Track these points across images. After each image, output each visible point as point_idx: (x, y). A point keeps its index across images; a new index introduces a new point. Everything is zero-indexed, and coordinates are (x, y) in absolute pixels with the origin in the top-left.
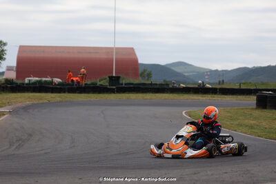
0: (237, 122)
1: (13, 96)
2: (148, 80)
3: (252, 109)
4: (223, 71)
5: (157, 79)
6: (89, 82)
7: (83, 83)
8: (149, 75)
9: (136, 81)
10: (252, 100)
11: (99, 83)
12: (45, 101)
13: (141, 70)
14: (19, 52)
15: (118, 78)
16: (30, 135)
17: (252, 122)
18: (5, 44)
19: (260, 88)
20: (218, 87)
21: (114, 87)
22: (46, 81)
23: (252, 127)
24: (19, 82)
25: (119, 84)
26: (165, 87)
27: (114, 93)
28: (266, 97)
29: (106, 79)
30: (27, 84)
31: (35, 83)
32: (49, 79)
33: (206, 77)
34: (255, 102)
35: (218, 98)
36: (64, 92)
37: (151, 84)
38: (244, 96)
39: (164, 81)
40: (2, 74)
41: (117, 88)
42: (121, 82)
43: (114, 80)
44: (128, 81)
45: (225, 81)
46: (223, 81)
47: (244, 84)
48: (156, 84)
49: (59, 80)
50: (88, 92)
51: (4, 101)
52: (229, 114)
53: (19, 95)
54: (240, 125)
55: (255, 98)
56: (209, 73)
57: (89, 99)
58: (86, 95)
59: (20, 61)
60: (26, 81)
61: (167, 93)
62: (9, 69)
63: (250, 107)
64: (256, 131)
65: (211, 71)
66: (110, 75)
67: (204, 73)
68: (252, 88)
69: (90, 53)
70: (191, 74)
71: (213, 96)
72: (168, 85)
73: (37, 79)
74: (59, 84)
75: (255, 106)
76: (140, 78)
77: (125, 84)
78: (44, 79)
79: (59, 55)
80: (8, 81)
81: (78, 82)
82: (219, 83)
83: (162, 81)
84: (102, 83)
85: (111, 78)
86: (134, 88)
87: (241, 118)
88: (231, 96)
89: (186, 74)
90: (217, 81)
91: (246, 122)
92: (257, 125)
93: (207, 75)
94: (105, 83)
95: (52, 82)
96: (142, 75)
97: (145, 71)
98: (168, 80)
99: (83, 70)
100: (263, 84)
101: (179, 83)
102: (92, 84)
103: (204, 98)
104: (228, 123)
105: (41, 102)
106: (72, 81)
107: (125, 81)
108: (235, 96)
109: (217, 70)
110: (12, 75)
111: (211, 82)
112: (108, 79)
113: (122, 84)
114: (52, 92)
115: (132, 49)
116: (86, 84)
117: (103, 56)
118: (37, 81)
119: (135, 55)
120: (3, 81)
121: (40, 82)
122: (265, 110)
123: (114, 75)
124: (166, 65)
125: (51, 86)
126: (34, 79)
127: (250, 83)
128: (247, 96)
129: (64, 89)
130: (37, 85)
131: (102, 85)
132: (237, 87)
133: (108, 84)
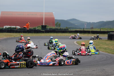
2: (59, 27)
3: (106, 40)
4: (93, 23)
5: (63, 27)
6: (32, 28)
8: (59, 25)
9: (54, 28)
11: (37, 28)
12: (13, 37)
13: (56, 23)
14: (1, 14)
15: (45, 26)
17: (106, 46)
19: (109, 30)
20: (91, 30)
21: (44, 30)
23: (106, 49)
24: (1, 28)
25: (46, 29)
26: (67, 30)
27: (44, 33)
28: (112, 35)
29: (40, 26)
30: (5, 29)
32: (14, 27)
33: (85, 26)
34: (107, 37)
36: (21, 33)
37: (60, 29)
38: (102, 35)
39: (66, 27)
41: (45, 31)
42: (47, 28)
43: (44, 27)
44: (50, 28)
46: (93, 28)
47: (102, 29)
48: (63, 29)
50: (32, 33)
53: (1, 34)
54: (100, 48)
55: (107, 35)
57: (32, 36)
60: (4, 27)
61: (68, 33)
64: (107, 50)
65: (87, 23)
67: (85, 23)
68: (107, 31)
69: (33, 15)
71: (89, 34)
72: (68, 29)
74: (19, 29)
75: (107, 39)
76: (56, 26)
77: (49, 29)
78: (12, 27)
79: (19, 16)
83: (65, 27)
85: (42, 26)
86: (53, 31)
87: (100, 44)
89: (76, 24)
90: (90, 28)
91: (103, 46)
92: (108, 48)
93: (86, 25)
94: (40, 28)
95: (16, 28)
96: (56, 25)
97: (58, 23)
98: (68, 27)
101: (73, 28)
102: (34, 29)
103: (84, 36)
105: (11, 37)
107: (48, 28)
109: (90, 23)
111: (87, 28)
112: (41, 27)
113: (47, 29)
114: (16, 33)
115: (52, 13)
116: (30, 29)
117: (38, 16)
119: (53, 15)
121: (10, 28)
122: (111, 41)
123: (44, 25)
124: (68, 20)
125: (15, 30)
126: (8, 27)
127: (105, 28)
128: (104, 35)
129: (21, 31)
130: (9, 30)
131: (38, 29)
132: (99, 30)
133: (41, 29)
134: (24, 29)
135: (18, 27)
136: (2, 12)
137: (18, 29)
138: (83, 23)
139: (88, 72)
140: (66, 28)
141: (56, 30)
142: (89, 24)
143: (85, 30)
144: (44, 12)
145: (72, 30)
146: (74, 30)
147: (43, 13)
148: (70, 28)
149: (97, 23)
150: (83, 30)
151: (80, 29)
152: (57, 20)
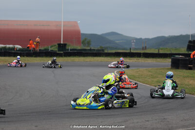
0: (156, 80)
2: (89, 46)
3: (168, 69)
4: (146, 39)
5: (94, 46)
6: (42, 48)
7: (38, 49)
8: (89, 43)
9: (79, 48)
10: (168, 62)
11: (50, 49)
13: (82, 40)
15: (65, 45)
20: (142, 52)
21: (62, 52)
22: (9, 48)
25: (66, 50)
26: (101, 52)
27: (62, 56)
28: (178, 60)
29: (55, 46)
32: (11, 46)
33: (133, 44)
34: (170, 63)
35: (142, 61)
36: (24, 56)
37: (90, 50)
38: (162, 59)
39: (101, 47)
41: (64, 53)
42: (67, 48)
43: (62, 47)
44: (72, 48)
45: (147, 47)
46: (146, 47)
47: (162, 49)
48: (94, 50)
49: (20, 47)
50: (42, 56)
52: (150, 73)
55: (170, 60)
56: (135, 41)
57: (42, 62)
58: (40, 58)
61: (103, 57)
63: (167, 68)
65: (136, 39)
66: (59, 43)
67: (133, 40)
68: (170, 52)
69: (43, 25)
70: (121, 41)
71: (140, 59)
72: (103, 50)
73: (3, 46)
74: (20, 50)
75: (170, 67)
76: (82, 45)
77: (71, 50)
78: (8, 46)
79: (19, 27)
81: (34, 49)
83: (99, 47)
84: (52, 49)
85: (60, 45)
86: (77, 52)
87: (159, 76)
88: (152, 59)
89: (117, 42)
90: (142, 47)
93: (134, 42)
94: (55, 49)
95: (13, 49)
96: (83, 42)
97: (86, 39)
98: (103, 46)
99: (37, 39)
100: (176, 49)
101: (112, 48)
102: (45, 50)
103: (131, 61)
104: (150, 80)
107: (70, 47)
108: (154, 59)
109: (141, 39)
112: (57, 46)
113: (68, 50)
114: (14, 56)
115: (76, 22)
116: (40, 50)
117: (53, 28)
121: (5, 48)
122: (178, 70)
123: (62, 43)
124: (103, 34)
125: (13, 51)
127: (167, 49)
128: (164, 59)
129: (23, 53)
130: (3, 51)
131: (53, 51)
132: (156, 51)
133: (57, 50)
134: (28, 50)
135: (18, 47)
137: (18, 49)
138: (129, 40)
139: (137, 122)
140: (100, 49)
141: (83, 52)
142: (139, 40)
143: (132, 51)
144: (62, 20)
145: (110, 51)
146: (114, 51)
147: (61, 22)
148: (107, 48)
149: (152, 39)
150: (128, 51)
151: (124, 49)
152: (84, 34)
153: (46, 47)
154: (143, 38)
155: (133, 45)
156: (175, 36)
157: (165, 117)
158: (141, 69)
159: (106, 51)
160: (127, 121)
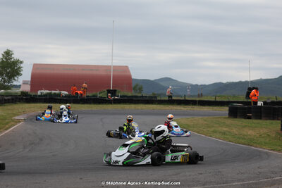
0: (212, 129)
1: (27, 105)
2: (140, 92)
3: (225, 118)
4: (202, 85)
5: (146, 93)
6: (90, 95)
7: (85, 96)
8: (141, 89)
9: (130, 94)
10: (226, 110)
11: (99, 95)
13: (133, 85)
14: (33, 69)
15: (115, 91)
16: (41, 140)
17: (225, 129)
18: (21, 62)
19: (231, 100)
20: (197, 99)
22: (55, 93)
23: (224, 133)
24: (33, 94)
26: (154, 99)
27: (111, 104)
28: (236, 108)
29: (104, 92)
30: (39, 96)
31: (46, 95)
32: (57, 92)
34: (227, 112)
35: (197, 109)
37: (142, 96)
38: (219, 107)
39: (153, 94)
40: (19, 86)
42: (117, 94)
44: (122, 94)
46: (202, 94)
48: (146, 97)
49: (66, 93)
50: (90, 103)
51: (20, 110)
52: (206, 123)
53: (33, 105)
54: (215, 132)
55: (227, 108)
56: (190, 87)
58: (88, 105)
59: (34, 77)
60: (39, 93)
61: (155, 104)
62: (25, 83)
65: (192, 85)
66: (108, 89)
68: (227, 100)
69: (91, 70)
71: (195, 107)
72: (156, 97)
73: (48, 91)
74: (66, 96)
75: (227, 116)
76: (133, 91)
77: (121, 96)
78: (53, 92)
79: (66, 72)
80: (24, 94)
81: (81, 94)
82: (199, 96)
84: (101, 95)
85: (109, 91)
86: (128, 99)
88: (208, 107)
90: (197, 94)
91: (220, 129)
92: (229, 132)
93: (189, 89)
94: (103, 95)
95: (59, 95)
96: (134, 89)
97: (137, 85)
98: (156, 93)
100: (234, 96)
102: (94, 96)
103: (186, 109)
104: (205, 130)
106: (77, 93)
107: (120, 94)
108: (211, 107)
109: (197, 85)
110: (27, 88)
111: (192, 94)
112: (107, 92)
115: (127, 67)
117: (102, 73)
118: (48, 93)
119: (129, 71)
120: (20, 94)
121: (50, 93)
122: (236, 119)
123: (111, 89)
124: (155, 80)
125: (59, 98)
126: (45, 92)
127: (224, 96)
128: (222, 107)
129: (70, 100)
130: (48, 97)
131: (101, 97)
132: (212, 99)
133: (106, 96)
134: (74, 96)
135: (64, 93)
136: (34, 64)
137: (64, 95)
138: (184, 86)
139: (190, 175)
140: (152, 96)
141: (134, 99)
142: (195, 87)
143: (187, 98)
145: (163, 98)
147: (111, 66)
148: (160, 95)
149: (209, 85)
150: (183, 98)
151: (178, 96)
152: (136, 80)
153: (94, 93)
154: (199, 84)
155: (188, 92)
156: (233, 83)
157: (220, 170)
158: (196, 118)
159: (159, 98)
160: (179, 174)
